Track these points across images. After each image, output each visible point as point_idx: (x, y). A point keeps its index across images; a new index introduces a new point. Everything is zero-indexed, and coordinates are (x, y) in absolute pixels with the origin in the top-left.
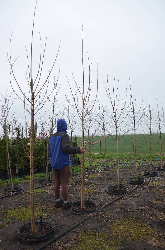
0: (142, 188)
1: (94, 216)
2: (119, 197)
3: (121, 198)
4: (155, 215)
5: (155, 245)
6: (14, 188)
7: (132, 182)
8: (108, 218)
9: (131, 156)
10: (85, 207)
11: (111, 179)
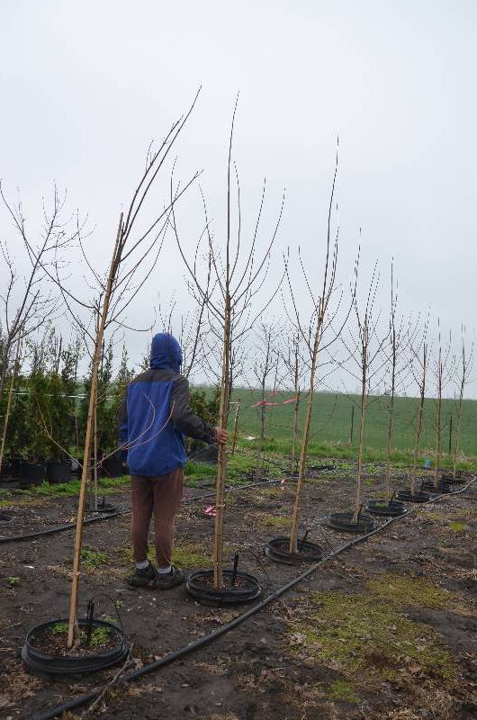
0: (403, 522)
1: (325, 568)
2: (360, 537)
3: (365, 539)
4: (449, 571)
5: (466, 614)
6: (98, 506)
7: (377, 508)
8: (355, 572)
9: (346, 452)
10: (297, 551)
11: (321, 500)
